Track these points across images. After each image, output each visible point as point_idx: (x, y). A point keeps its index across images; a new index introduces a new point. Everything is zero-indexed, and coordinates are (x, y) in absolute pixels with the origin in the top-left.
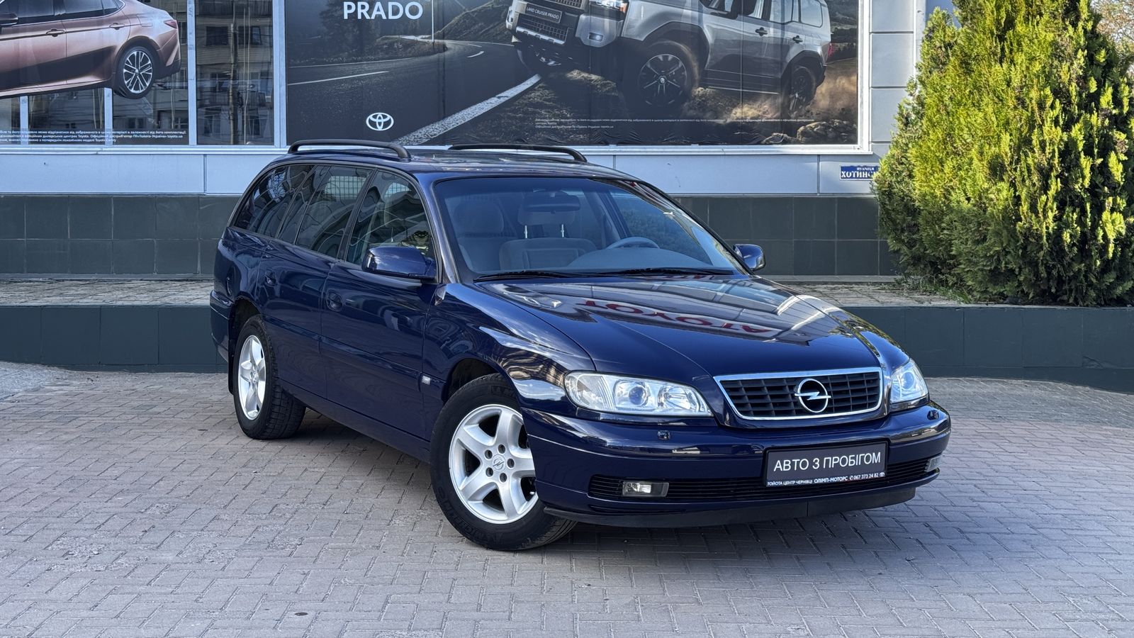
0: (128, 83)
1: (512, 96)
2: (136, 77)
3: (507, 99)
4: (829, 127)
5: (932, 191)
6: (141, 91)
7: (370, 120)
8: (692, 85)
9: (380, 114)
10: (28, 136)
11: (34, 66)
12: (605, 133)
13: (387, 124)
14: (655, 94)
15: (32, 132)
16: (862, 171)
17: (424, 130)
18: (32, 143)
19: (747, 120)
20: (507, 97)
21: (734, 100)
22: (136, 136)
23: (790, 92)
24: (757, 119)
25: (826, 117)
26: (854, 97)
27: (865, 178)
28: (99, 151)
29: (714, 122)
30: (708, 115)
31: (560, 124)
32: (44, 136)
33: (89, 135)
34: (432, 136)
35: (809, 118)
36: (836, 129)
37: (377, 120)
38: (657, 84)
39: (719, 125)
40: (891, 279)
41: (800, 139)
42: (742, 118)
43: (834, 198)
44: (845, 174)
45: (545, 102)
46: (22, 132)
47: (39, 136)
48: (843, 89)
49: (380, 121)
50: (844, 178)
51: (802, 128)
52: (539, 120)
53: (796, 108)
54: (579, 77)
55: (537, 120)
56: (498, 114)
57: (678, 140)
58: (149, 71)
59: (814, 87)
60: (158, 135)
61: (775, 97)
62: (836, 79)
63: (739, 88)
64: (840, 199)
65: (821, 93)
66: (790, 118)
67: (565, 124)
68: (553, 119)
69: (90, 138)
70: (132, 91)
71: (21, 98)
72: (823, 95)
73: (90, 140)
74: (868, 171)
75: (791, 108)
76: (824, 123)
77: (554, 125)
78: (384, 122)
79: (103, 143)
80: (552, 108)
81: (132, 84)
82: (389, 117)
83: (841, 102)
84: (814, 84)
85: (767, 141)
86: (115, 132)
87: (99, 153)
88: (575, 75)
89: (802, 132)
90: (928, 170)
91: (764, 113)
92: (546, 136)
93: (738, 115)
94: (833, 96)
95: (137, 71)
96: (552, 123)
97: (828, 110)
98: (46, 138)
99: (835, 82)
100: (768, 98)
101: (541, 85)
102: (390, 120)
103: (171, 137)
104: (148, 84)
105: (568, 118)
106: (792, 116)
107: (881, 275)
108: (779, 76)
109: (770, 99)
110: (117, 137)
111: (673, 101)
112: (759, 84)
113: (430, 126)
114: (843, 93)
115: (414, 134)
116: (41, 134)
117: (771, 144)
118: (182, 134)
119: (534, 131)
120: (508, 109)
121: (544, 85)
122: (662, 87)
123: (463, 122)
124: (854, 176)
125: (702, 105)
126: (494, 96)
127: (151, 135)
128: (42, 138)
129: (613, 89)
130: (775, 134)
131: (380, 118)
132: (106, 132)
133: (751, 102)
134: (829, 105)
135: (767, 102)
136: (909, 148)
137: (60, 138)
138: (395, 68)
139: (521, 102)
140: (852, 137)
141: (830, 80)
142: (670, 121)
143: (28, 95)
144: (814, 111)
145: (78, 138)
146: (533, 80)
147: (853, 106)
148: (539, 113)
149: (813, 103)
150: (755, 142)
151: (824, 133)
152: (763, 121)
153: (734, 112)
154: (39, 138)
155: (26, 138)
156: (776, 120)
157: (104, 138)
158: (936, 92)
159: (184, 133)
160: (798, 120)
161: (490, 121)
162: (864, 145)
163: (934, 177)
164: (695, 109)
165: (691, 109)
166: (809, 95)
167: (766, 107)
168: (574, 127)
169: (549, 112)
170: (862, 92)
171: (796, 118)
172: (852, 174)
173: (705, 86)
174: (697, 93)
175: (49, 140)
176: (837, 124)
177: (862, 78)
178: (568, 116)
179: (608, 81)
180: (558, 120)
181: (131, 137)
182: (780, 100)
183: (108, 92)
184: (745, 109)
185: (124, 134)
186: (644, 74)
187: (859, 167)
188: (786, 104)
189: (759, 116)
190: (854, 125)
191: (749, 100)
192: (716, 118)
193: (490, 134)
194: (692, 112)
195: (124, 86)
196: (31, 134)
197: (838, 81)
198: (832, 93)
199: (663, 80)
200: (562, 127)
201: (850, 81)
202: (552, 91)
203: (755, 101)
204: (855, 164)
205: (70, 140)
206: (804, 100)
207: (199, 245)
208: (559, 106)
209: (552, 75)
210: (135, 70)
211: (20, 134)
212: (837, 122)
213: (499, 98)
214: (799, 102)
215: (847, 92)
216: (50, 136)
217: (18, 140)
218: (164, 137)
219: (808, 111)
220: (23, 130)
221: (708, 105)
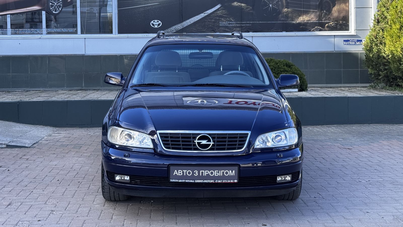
0: (52, 9)
1: (210, 13)
2: (55, 6)
3: (208, 14)
4: (338, 24)
5: (396, 49)
6: (57, 12)
7: (152, 23)
8: (283, 8)
9: (156, 21)
10: (10, 31)
11: (12, 2)
12: (248, 27)
13: (159, 25)
14: (268, 11)
15: (12, 30)
16: (352, 42)
17: (174, 27)
18: (12, 34)
19: (305, 22)
20: (208, 13)
21: (300, 14)
22: (56, 31)
23: (322, 10)
24: (309, 21)
25: (336, 20)
26: (348, 12)
27: (353, 44)
28: (41, 37)
29: (291, 23)
30: (289, 20)
31: (229, 24)
32: (17, 31)
33: (36, 30)
34: (177, 29)
35: (330, 20)
36: (340, 25)
37: (155, 23)
38: (268, 7)
39: (294, 24)
40: (368, 85)
41: (326, 29)
42: (303, 21)
43: (341, 53)
44: (345, 43)
45: (223, 15)
46: (8, 30)
47: (15, 31)
48: (343, 9)
49: (156, 23)
50: (345, 44)
51: (327, 25)
52: (221, 22)
53: (324, 16)
54: (237, 5)
55: (220, 22)
56: (204, 20)
57: (277, 30)
58: (61, 4)
59: (332, 8)
60: (65, 30)
61: (316, 12)
62: (340, 4)
63: (302, 9)
64: (343, 53)
65: (335, 10)
66: (322, 21)
67: (231, 24)
68: (227, 22)
69: (36, 32)
70: (54, 12)
71: (7, 15)
72: (335, 11)
73: (37, 33)
74: (354, 42)
75: (322, 17)
76: (336, 22)
77: (227, 24)
78: (158, 24)
79: (42, 34)
80: (226, 17)
81: (54, 9)
82: (160, 22)
83: (343, 14)
84: (332, 7)
85: (313, 30)
86: (47, 29)
87: (41, 38)
88: (235, 4)
89: (327, 26)
90: (394, 40)
91: (312, 19)
92: (224, 29)
93: (301, 20)
94: (339, 12)
95: (56, 4)
96: (226, 24)
97: (338, 17)
98: (18, 32)
99: (340, 6)
100: (313, 13)
101: (221, 8)
102: (160, 23)
103: (70, 31)
104: (60, 9)
105: (232, 22)
106: (323, 20)
107: (360, 83)
108: (318, 4)
109: (314, 13)
110: (48, 31)
111: (275, 14)
112: (309, 7)
113: (176, 26)
114: (343, 10)
115: (170, 28)
116: (16, 30)
117: (315, 31)
118: (74, 30)
119: (219, 27)
120: (208, 18)
121: (223, 8)
122: (270, 9)
123: (190, 24)
124: (349, 44)
125: (287, 16)
126: (203, 13)
127: (62, 30)
128: (16, 32)
129: (251, 10)
130: (316, 27)
131: (156, 22)
132: (43, 30)
133: (306, 14)
134: (338, 15)
135: (313, 14)
136: (380, 32)
137: (24, 32)
138: (162, 2)
139: (213, 15)
140: (347, 28)
141: (338, 5)
142: (274, 22)
143: (11, 14)
144: (332, 18)
145: (31, 32)
146: (219, 6)
147: (347, 15)
148: (220, 20)
149: (331, 14)
150: (308, 30)
151: (336, 26)
152: (311, 22)
153: (299, 18)
154: (15, 32)
155: (10, 32)
156: (317, 22)
157: (42, 32)
158: (394, 9)
159: (76, 29)
160: (326, 22)
161: (201, 23)
162: (352, 31)
163: (397, 43)
164: (284, 17)
165: (282, 17)
166: (329, 11)
167: (312, 16)
168: (235, 25)
169: (225, 19)
170: (351, 10)
171: (325, 20)
172: (348, 43)
173: (288, 8)
174: (285, 11)
175: (19, 33)
176: (341, 23)
177: (351, 4)
178: (233, 20)
179: (249, 6)
180: (229, 22)
181: (53, 31)
182: (318, 13)
183: (44, 13)
184: (304, 17)
185: (51, 30)
186: (263, 3)
187: (351, 40)
188: (320, 15)
189: (310, 20)
190: (348, 23)
191: (306, 13)
192: (292, 21)
193: (201, 28)
194: (282, 19)
195: (50, 10)
196: (12, 31)
197: (341, 5)
198: (339, 10)
199: (271, 6)
200: (230, 25)
201: (346, 6)
202: (226, 11)
203: (308, 14)
204: (349, 39)
205: (28, 33)
206: (328, 13)
207: (83, 75)
208: (229, 17)
209: (226, 4)
210: (55, 4)
211: (7, 30)
212: (341, 22)
213: (205, 13)
214: (326, 14)
215: (345, 10)
216: (20, 31)
217: (6, 33)
218: (67, 31)
219: (329, 18)
220: (9, 29)
221: (289, 16)
